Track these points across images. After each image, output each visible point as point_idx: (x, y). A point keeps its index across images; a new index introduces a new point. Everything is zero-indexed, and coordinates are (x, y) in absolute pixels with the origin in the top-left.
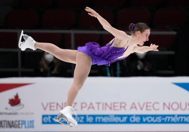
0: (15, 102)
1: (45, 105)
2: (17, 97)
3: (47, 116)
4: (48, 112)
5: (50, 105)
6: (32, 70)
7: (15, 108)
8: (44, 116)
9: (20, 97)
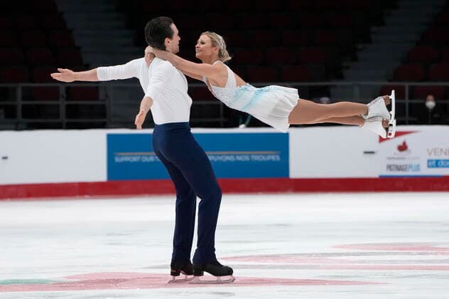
0: (403, 148)
1: (430, 151)
2: (404, 143)
3: (432, 161)
4: (434, 157)
5: (435, 151)
6: (415, 119)
7: (404, 153)
8: (429, 161)
9: (408, 144)
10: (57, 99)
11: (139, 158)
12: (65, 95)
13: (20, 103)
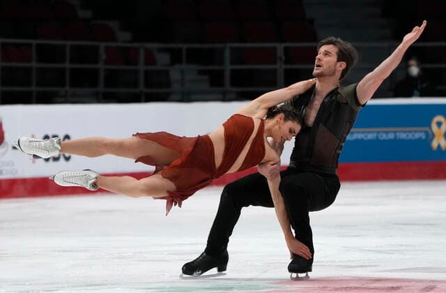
10: (275, 63)
11: (375, 135)
12: (284, 58)
13: (228, 67)
